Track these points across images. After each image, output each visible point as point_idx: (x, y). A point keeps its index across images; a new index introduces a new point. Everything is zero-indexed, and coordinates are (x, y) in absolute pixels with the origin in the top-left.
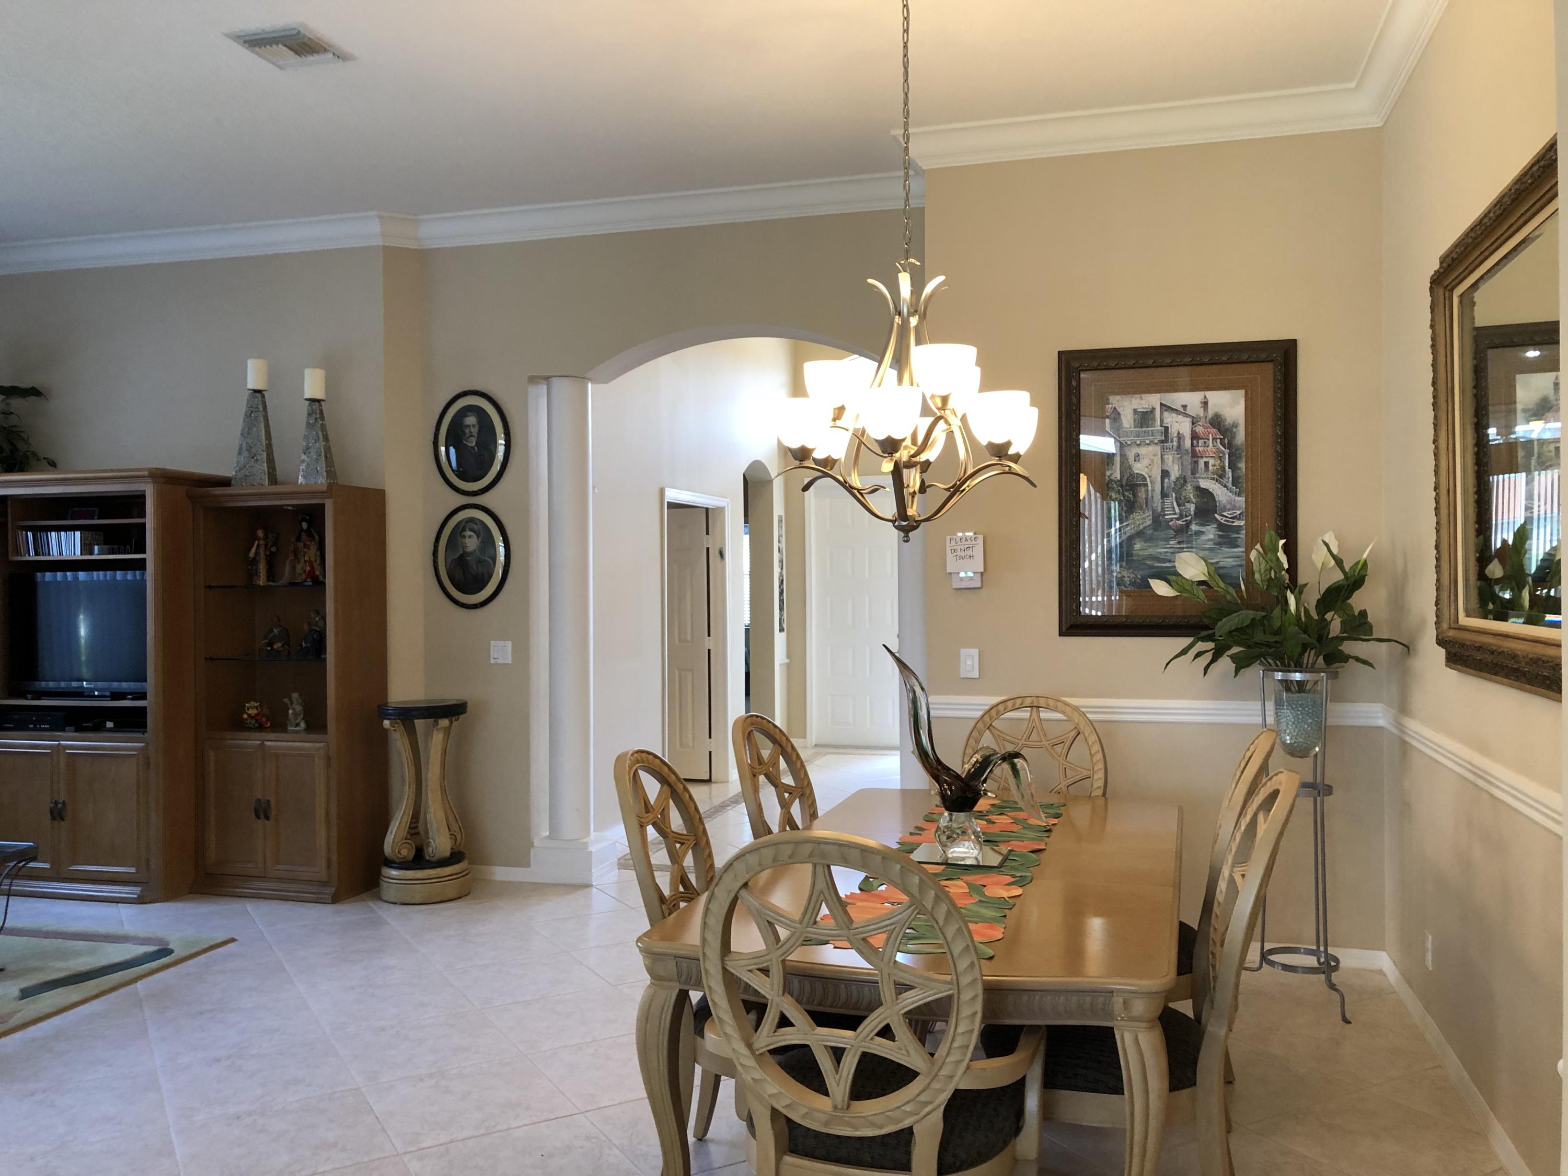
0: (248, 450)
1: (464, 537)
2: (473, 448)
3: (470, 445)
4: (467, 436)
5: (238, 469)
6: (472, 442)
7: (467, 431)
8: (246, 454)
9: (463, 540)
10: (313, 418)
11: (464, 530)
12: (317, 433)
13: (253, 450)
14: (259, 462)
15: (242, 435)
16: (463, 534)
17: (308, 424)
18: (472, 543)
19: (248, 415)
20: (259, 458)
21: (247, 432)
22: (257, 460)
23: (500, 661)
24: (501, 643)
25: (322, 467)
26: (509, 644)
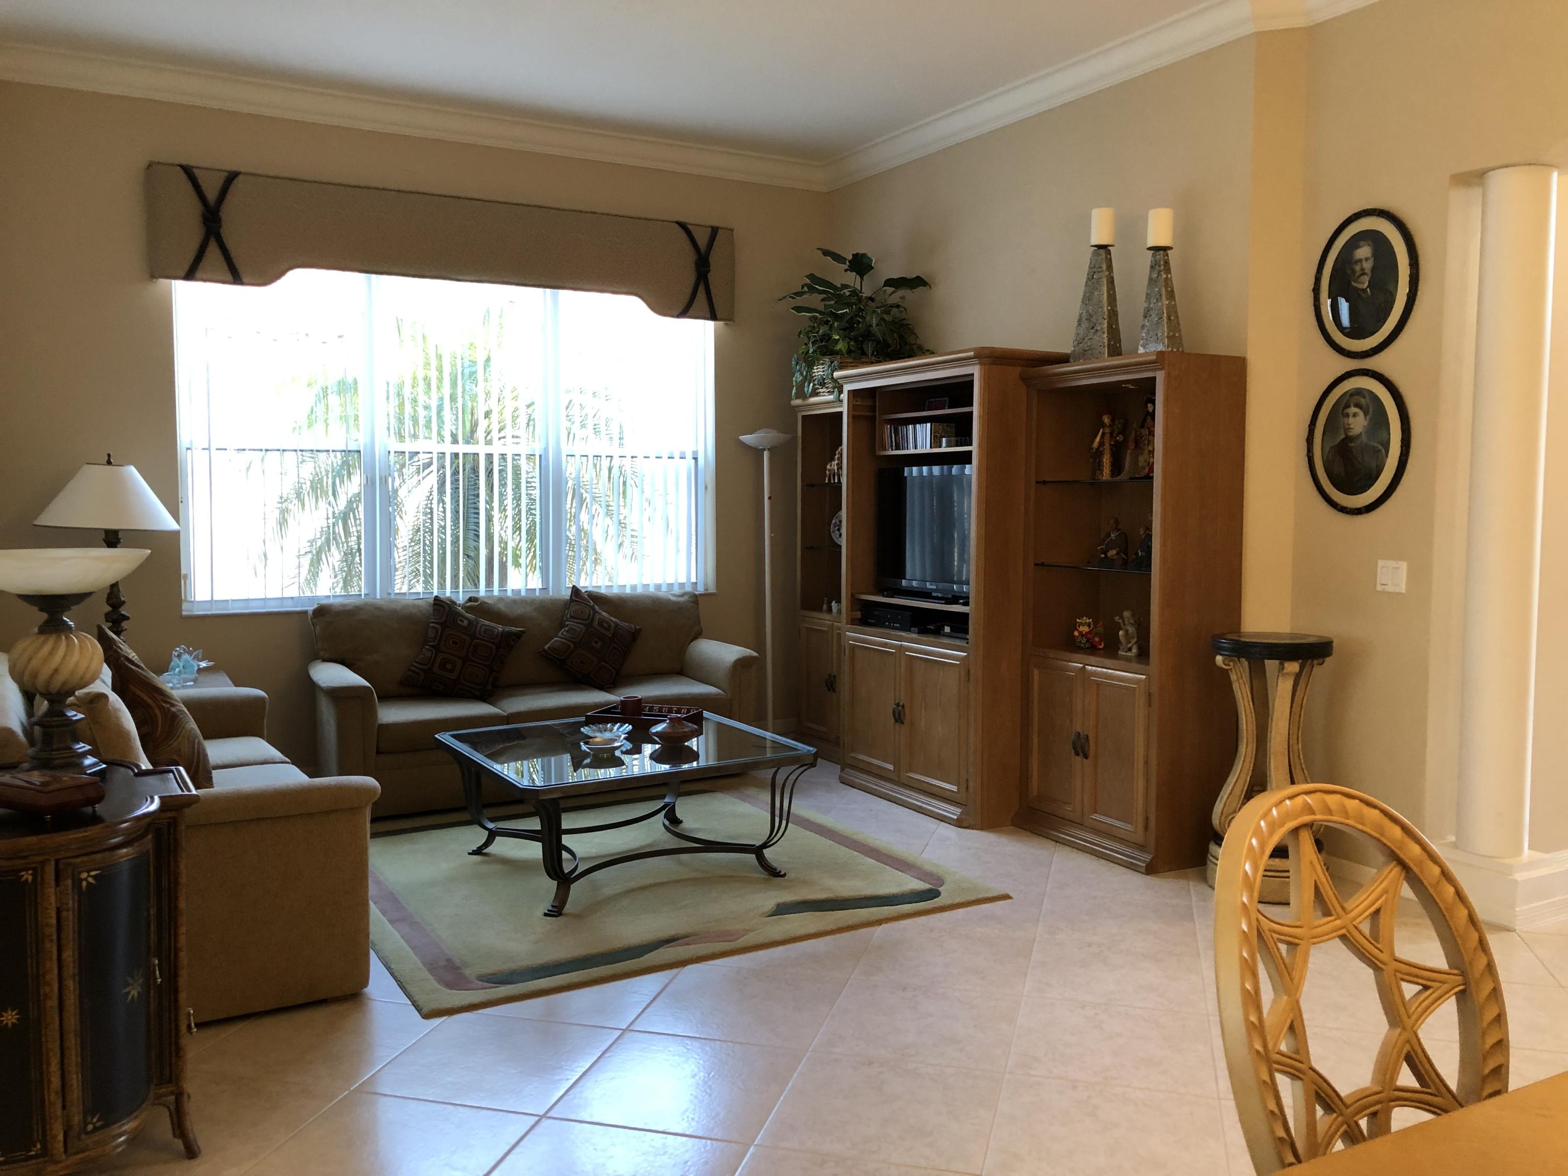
0: (1087, 320)
1: (1348, 415)
2: (1364, 290)
3: (1360, 286)
4: (1357, 274)
5: (1076, 343)
6: (1363, 283)
7: (1357, 268)
8: (1085, 325)
9: (1346, 420)
10: (1156, 272)
11: (1347, 406)
12: (1160, 291)
13: (1094, 320)
14: (1098, 334)
15: (1083, 302)
16: (1346, 411)
17: (1151, 279)
18: (1358, 423)
19: (1090, 278)
20: (1099, 328)
21: (1087, 299)
22: (1097, 330)
23: (1390, 589)
24: (1392, 563)
25: (1163, 334)
26: (1404, 566)
